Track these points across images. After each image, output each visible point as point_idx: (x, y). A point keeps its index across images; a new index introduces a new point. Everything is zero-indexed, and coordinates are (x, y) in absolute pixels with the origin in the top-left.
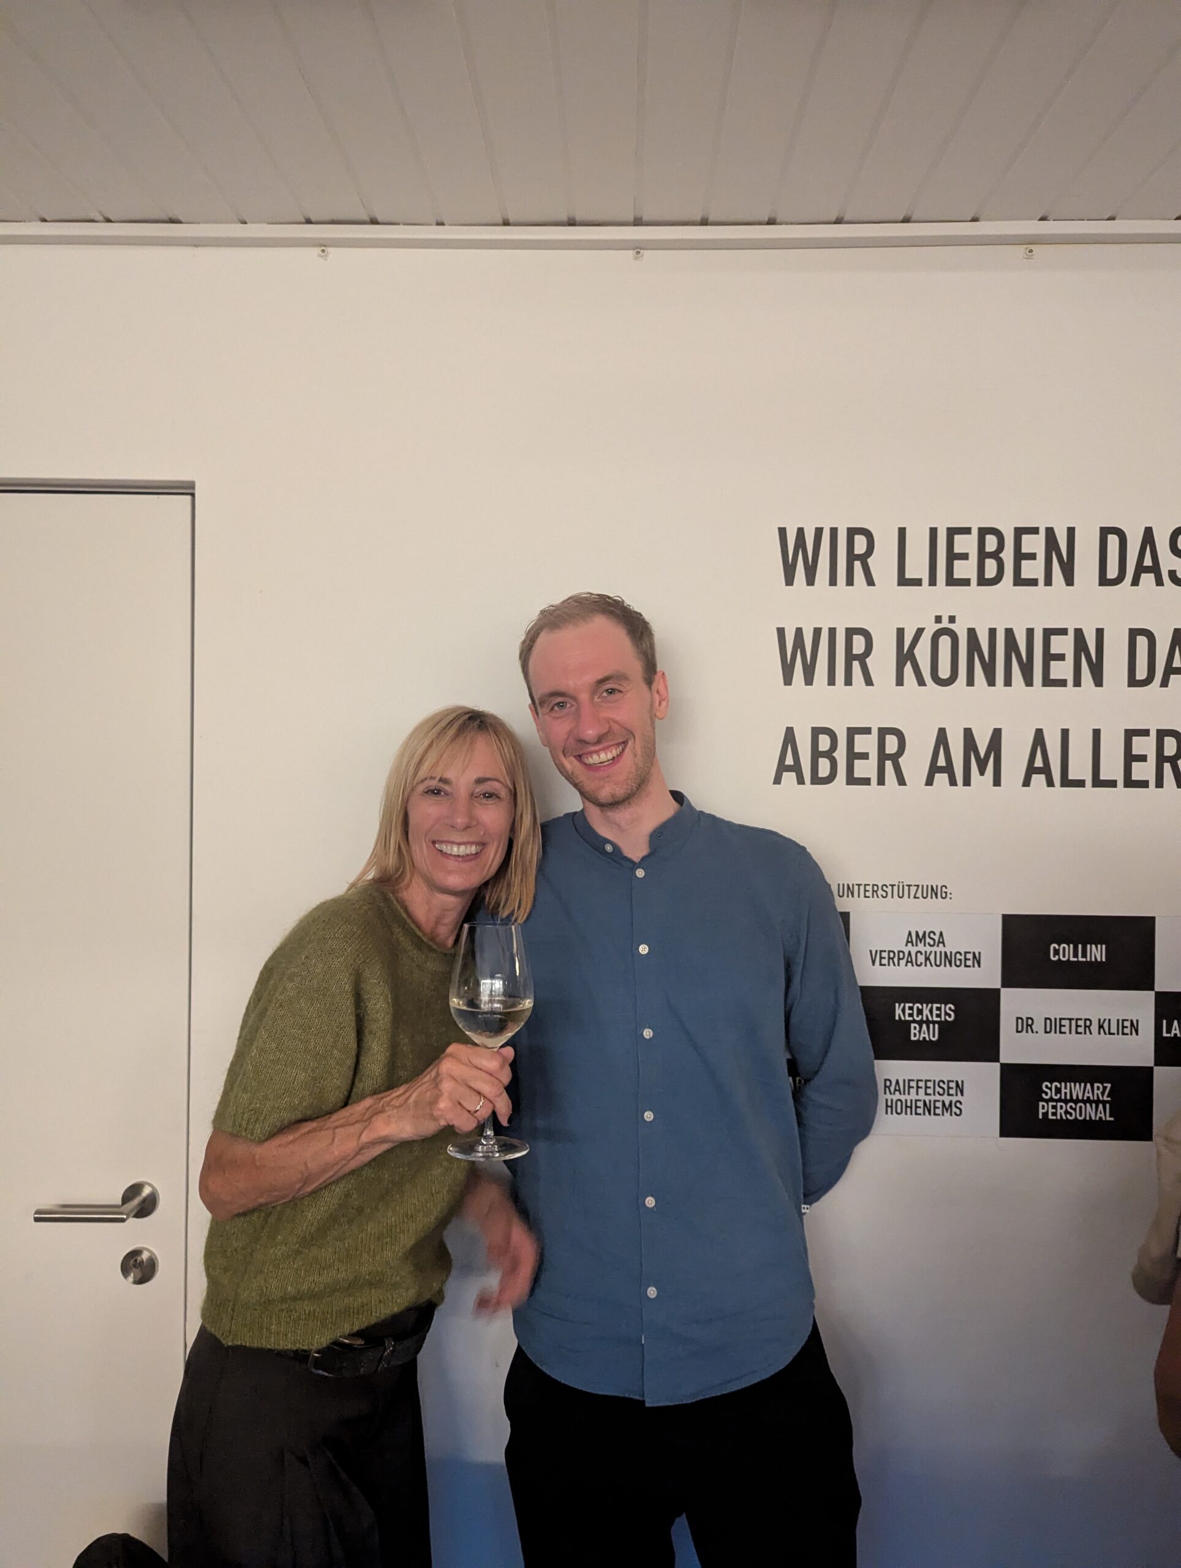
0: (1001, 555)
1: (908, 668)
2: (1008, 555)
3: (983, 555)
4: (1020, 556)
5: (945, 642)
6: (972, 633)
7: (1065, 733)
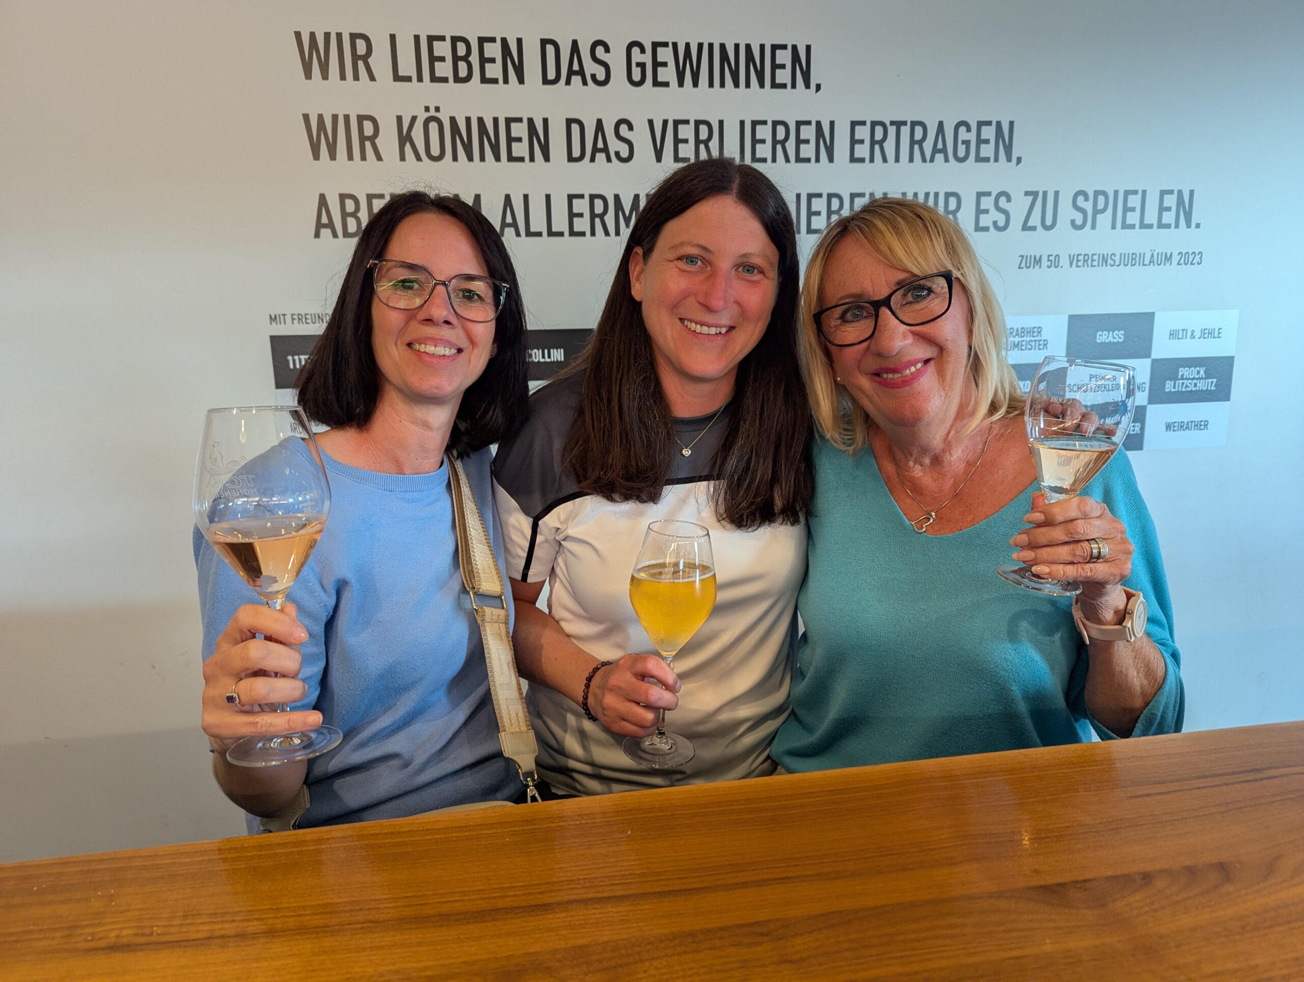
0: (470, 59)
1: (408, 147)
2: (474, 59)
3: (456, 59)
4: (484, 61)
5: (433, 126)
6: (453, 120)
7: (526, 197)
